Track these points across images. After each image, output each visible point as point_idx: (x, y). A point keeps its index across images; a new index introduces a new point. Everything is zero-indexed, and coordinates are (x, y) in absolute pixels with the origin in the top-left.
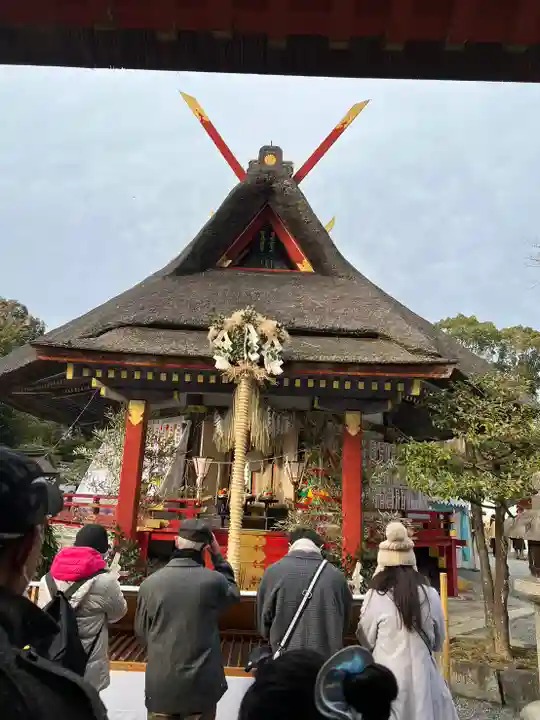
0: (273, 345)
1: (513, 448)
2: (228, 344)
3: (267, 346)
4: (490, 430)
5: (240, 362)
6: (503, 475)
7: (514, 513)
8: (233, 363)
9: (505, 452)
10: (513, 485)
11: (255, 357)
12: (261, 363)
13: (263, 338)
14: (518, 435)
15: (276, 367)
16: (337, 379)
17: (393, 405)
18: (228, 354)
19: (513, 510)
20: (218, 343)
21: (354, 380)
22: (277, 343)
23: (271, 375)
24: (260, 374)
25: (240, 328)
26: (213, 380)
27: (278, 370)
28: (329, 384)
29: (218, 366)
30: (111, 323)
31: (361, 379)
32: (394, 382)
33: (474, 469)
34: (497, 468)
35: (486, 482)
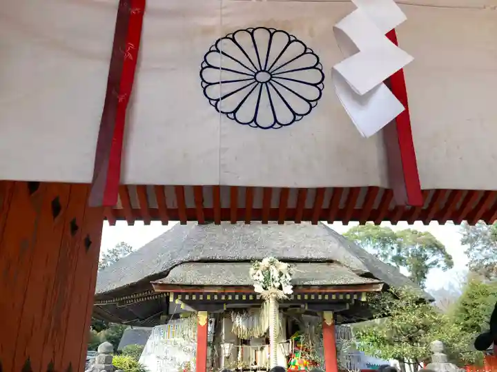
0: (286, 277)
1: (419, 328)
2: (262, 278)
3: (283, 278)
4: (406, 319)
5: (269, 288)
6: (415, 344)
7: (423, 366)
8: (265, 289)
9: (414, 331)
10: (421, 349)
11: (277, 285)
12: (280, 288)
13: (281, 274)
14: (420, 322)
15: (288, 290)
16: (320, 293)
17: (350, 306)
18: (262, 284)
19: (422, 364)
20: (256, 277)
21: (330, 294)
22: (288, 275)
23: (287, 295)
24: (281, 295)
25: (268, 268)
26: (251, 298)
27: (291, 292)
28: (316, 297)
29: (256, 290)
30: (176, 261)
31: (334, 293)
32: (352, 294)
33: (399, 342)
34: (411, 340)
35: (407, 349)
